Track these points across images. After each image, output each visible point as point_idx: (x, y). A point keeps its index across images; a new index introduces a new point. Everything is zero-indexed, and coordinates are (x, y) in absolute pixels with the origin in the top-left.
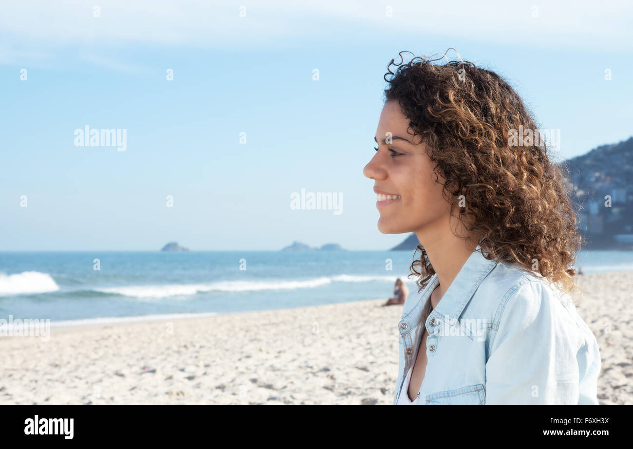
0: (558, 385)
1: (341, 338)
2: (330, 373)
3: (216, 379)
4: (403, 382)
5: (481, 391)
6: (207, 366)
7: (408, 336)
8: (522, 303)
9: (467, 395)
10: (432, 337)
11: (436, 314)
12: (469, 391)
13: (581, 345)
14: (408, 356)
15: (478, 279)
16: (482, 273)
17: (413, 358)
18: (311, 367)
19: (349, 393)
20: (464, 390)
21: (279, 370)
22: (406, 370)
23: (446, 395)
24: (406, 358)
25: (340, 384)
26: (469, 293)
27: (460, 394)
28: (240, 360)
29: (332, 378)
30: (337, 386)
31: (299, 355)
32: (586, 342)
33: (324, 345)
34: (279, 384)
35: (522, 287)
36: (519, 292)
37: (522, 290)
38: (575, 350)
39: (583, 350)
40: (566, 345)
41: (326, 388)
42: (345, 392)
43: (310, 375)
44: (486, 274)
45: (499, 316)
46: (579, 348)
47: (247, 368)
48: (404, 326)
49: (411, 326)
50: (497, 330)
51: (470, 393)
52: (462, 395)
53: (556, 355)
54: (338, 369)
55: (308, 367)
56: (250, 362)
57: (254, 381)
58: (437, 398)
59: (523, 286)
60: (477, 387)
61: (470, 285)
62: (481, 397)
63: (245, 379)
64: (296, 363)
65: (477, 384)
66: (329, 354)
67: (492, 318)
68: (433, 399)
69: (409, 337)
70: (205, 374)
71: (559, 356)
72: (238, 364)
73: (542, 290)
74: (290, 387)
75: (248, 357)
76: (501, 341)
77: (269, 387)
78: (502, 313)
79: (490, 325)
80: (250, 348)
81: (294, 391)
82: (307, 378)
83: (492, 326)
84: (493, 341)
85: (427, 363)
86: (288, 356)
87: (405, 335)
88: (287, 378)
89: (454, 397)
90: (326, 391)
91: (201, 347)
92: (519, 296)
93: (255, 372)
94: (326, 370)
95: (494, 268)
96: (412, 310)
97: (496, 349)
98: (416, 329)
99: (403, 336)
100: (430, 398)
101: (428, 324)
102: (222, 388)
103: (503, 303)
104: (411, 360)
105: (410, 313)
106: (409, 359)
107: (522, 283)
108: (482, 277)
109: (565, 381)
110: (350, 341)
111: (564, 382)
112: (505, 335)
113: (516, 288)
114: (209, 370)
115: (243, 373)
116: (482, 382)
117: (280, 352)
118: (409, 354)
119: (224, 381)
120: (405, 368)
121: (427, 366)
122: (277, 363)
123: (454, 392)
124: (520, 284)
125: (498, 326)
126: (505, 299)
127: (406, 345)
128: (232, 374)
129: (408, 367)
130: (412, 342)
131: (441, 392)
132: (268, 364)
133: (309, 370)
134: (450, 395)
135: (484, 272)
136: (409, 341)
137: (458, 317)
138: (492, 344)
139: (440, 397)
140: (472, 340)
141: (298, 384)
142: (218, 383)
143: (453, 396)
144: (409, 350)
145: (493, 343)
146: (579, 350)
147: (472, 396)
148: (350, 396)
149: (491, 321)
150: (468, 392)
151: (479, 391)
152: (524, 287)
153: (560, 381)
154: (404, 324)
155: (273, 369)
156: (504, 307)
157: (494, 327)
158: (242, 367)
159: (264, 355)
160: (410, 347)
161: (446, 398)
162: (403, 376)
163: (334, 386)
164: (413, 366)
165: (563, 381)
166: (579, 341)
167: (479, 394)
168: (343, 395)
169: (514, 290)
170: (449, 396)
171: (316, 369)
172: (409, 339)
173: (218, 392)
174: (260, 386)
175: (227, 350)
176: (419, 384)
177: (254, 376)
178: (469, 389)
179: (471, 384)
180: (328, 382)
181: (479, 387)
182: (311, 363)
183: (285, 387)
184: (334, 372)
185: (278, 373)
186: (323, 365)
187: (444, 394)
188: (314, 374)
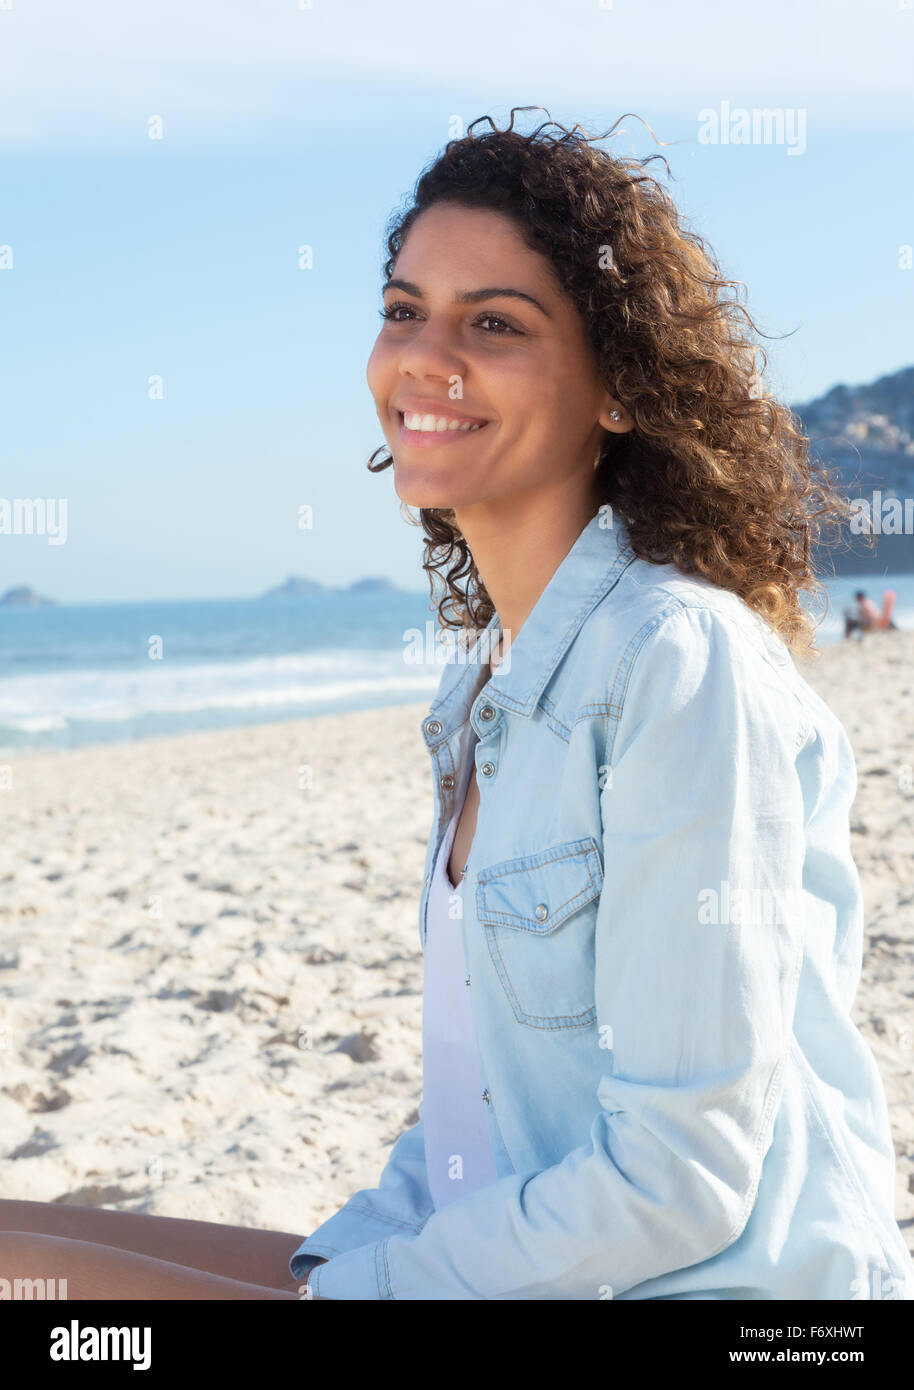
0: (759, 827)
1: (388, 779)
2: (359, 855)
3: (110, 877)
4: (438, 850)
5: (591, 854)
6: (91, 850)
7: (443, 750)
8: (671, 655)
9: (561, 863)
10: (486, 745)
11: (492, 693)
12: (565, 854)
13: (805, 741)
14: (447, 793)
15: (580, 611)
16: (588, 599)
17: (457, 794)
18: (320, 845)
19: (397, 895)
20: (556, 853)
21: (249, 852)
22: (443, 823)
23: (519, 867)
24: (442, 797)
25: (379, 878)
26: (561, 643)
27: (547, 863)
28: (164, 835)
29: (363, 864)
30: (371, 880)
31: (295, 819)
32: (818, 736)
33: (350, 796)
34: (246, 882)
35: (668, 621)
36: (661, 633)
37: (669, 628)
38: (791, 753)
39: (812, 752)
40: (772, 740)
41: (349, 886)
42: (388, 892)
43: (317, 862)
44: (596, 600)
45: (621, 687)
46: (803, 746)
47: (180, 852)
48: (436, 729)
49: (450, 727)
50: (618, 718)
51: (567, 859)
52: (551, 865)
53: (751, 763)
54: (378, 845)
55: (312, 843)
56: (188, 839)
57: (192, 878)
58: (501, 875)
59: (669, 618)
60: (581, 846)
61: (565, 627)
62: (590, 865)
63: (174, 875)
64: (287, 837)
65: (583, 838)
66: (358, 816)
67: (607, 692)
68: (493, 877)
69: (446, 750)
70: (86, 867)
71: (758, 765)
72: (161, 844)
73: (713, 625)
74: (269, 887)
75: (183, 827)
76: (628, 740)
77: (225, 889)
78: (627, 680)
79: (603, 708)
80: (189, 809)
81: (278, 895)
82: (308, 868)
83: (608, 710)
84: (613, 742)
85: (479, 802)
86: (270, 823)
87: (438, 747)
88: (265, 868)
89: (537, 870)
90: (347, 893)
91: (84, 812)
92: (662, 640)
93: (196, 859)
94: (351, 848)
95: (613, 587)
96: (451, 692)
97: (621, 757)
98: (461, 732)
99: (434, 749)
100: (485, 876)
101: (477, 716)
102: (120, 895)
103: (628, 659)
104: (453, 802)
105: (447, 698)
106: (448, 800)
107: (669, 612)
108: (589, 606)
109: (772, 818)
110: (408, 785)
111: (770, 820)
112: (636, 727)
113: (654, 623)
114: (95, 859)
115: (167, 863)
116: (594, 833)
117: (252, 815)
118: (447, 787)
119: (126, 880)
120: (440, 820)
121: (480, 809)
122: (244, 839)
123: (536, 860)
124: (664, 614)
125: (621, 708)
126: (632, 651)
127: (440, 769)
128: (145, 866)
129: (447, 817)
130: (452, 761)
131: (507, 861)
132: (224, 842)
133: (314, 850)
134: (528, 866)
135: (593, 596)
136: (447, 761)
137: (539, 697)
138: (612, 751)
139: (507, 873)
140: (568, 742)
141: (286, 879)
142: (113, 886)
143: (533, 868)
144: (447, 778)
145: (613, 746)
146: (803, 750)
147: (573, 864)
148: (397, 902)
149: (606, 699)
150: (564, 857)
151: (586, 852)
152: (673, 620)
153: (761, 818)
154: (435, 724)
155: (236, 850)
156: (631, 666)
157: (614, 711)
158: (167, 849)
159: (217, 823)
160: (450, 773)
161: (519, 874)
162: (438, 837)
163: (364, 882)
164: (458, 814)
165: (767, 818)
166: (802, 733)
167: (587, 860)
168: (383, 899)
169: (650, 628)
170: (524, 869)
171: (329, 847)
172: (446, 754)
173: (113, 903)
174: (205, 888)
175: (139, 815)
176: (467, 848)
177: (193, 868)
178: (564, 850)
179: (570, 839)
180: (354, 874)
181: (587, 845)
182: (319, 836)
183: (258, 888)
184: (368, 852)
185: (246, 859)
186: (345, 839)
187: (515, 864)
188: (324, 858)
